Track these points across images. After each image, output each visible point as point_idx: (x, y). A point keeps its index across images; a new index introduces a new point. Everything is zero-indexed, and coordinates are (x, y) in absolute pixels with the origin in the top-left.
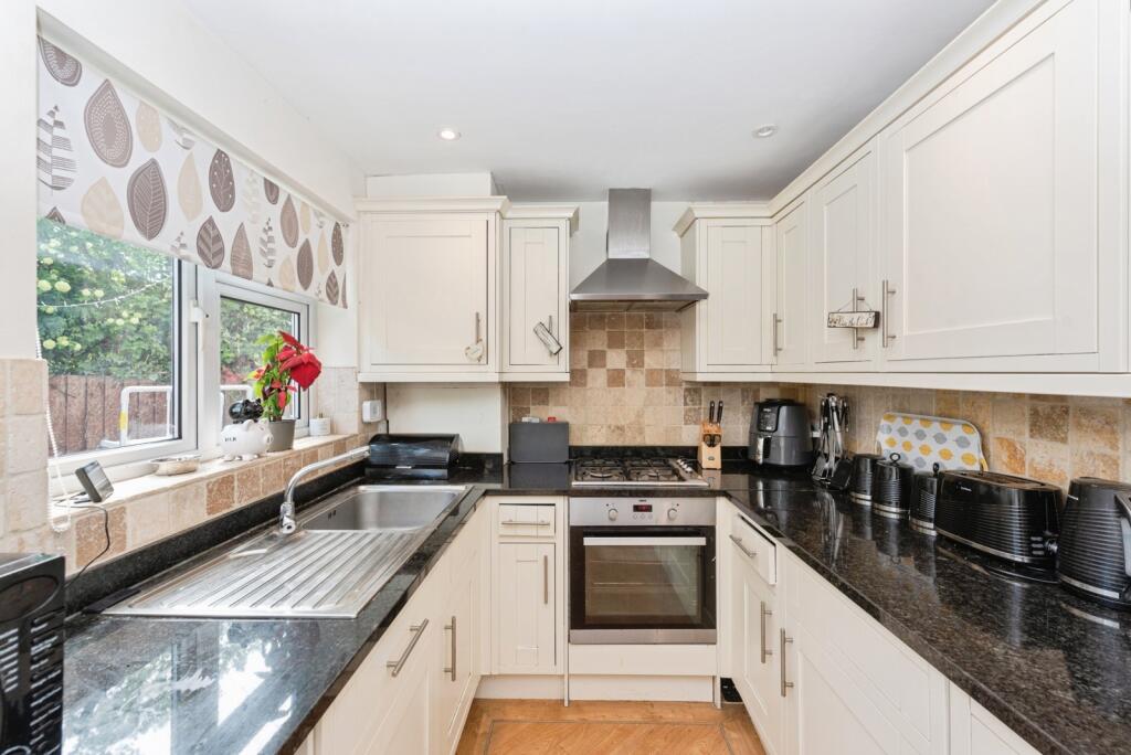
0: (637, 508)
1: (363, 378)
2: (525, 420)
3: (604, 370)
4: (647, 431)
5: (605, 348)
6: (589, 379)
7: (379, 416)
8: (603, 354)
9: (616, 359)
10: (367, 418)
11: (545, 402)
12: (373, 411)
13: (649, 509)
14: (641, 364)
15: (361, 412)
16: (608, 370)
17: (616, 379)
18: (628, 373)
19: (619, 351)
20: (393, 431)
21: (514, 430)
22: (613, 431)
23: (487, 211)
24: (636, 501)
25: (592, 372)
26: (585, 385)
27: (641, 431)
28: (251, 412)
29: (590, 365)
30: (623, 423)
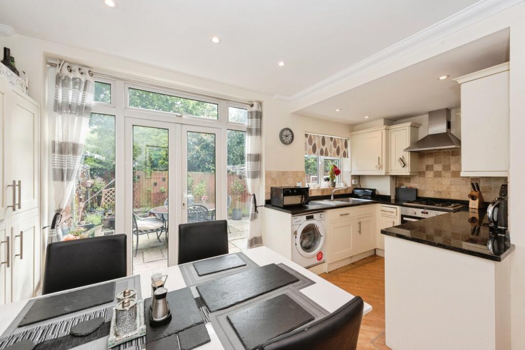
0: (422, 212)
1: (353, 174)
2: (402, 187)
3: (432, 172)
4: (452, 194)
5: (433, 164)
6: (426, 174)
7: (357, 183)
8: (432, 166)
9: (438, 168)
10: (353, 183)
11: (409, 182)
12: (355, 182)
13: (427, 213)
14: (449, 169)
15: (352, 182)
16: (434, 172)
17: (438, 175)
18: (443, 172)
19: (439, 165)
20: (361, 187)
21: (397, 190)
22: (437, 193)
23: (382, 130)
24: (422, 210)
25: (427, 172)
26: (425, 176)
27: (449, 193)
28: (328, 180)
29: (427, 170)
30: (441, 190)
